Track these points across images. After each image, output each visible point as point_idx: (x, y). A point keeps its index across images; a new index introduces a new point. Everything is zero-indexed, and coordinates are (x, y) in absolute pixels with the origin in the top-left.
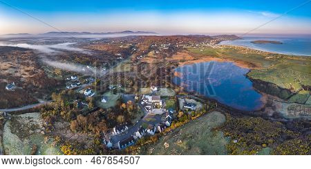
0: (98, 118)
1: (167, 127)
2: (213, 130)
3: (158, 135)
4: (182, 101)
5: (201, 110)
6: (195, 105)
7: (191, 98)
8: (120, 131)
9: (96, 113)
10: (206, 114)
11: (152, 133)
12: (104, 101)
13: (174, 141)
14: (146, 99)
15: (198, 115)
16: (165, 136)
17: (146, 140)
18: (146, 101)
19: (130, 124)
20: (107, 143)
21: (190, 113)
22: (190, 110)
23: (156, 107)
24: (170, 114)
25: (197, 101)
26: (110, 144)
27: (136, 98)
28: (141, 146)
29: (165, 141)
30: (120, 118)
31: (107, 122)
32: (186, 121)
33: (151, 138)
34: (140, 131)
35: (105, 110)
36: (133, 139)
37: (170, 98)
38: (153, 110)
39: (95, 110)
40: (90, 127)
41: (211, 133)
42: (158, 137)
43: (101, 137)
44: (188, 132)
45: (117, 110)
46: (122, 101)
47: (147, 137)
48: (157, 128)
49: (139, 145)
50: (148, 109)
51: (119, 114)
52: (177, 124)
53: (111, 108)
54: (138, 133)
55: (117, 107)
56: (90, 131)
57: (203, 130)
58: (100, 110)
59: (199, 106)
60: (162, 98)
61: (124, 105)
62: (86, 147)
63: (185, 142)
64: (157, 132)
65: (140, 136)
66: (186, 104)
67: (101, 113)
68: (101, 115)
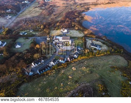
0: (16, 61)
1: (75, 58)
2: (113, 67)
3: (68, 63)
4: (89, 42)
5: (106, 51)
6: (100, 46)
7: (97, 41)
8: (37, 64)
9: (13, 58)
10: (109, 55)
11: (63, 61)
12: (18, 46)
13: (79, 67)
14: (57, 39)
15: (102, 55)
16: (73, 63)
17: (59, 66)
18: (57, 41)
19: (45, 58)
20: (29, 73)
21: (95, 51)
22: (95, 49)
23: (67, 45)
24: (78, 50)
25: (104, 43)
26: (31, 73)
27: (48, 39)
28: (55, 70)
29: (73, 66)
30: (36, 56)
31: (25, 61)
32: (91, 56)
33: (62, 64)
34: (54, 61)
35: (21, 53)
36: (49, 67)
37: (78, 38)
38: (64, 47)
39: (11, 56)
40: (11, 69)
41: (111, 69)
42: (68, 64)
43: (23, 72)
44: (91, 63)
45: (32, 51)
46: (35, 43)
47: (59, 64)
48: (67, 59)
49: (54, 69)
50: (59, 46)
51: (35, 53)
52: (83, 57)
53: (26, 50)
54: (52, 63)
55: (32, 48)
56: (12, 72)
57: (104, 65)
58: (17, 55)
59: (105, 48)
60: (71, 38)
61: (38, 46)
62: (12, 83)
63: (88, 69)
64: (67, 61)
65: (54, 64)
66: (92, 44)
67: (17, 56)
68: (18, 58)
